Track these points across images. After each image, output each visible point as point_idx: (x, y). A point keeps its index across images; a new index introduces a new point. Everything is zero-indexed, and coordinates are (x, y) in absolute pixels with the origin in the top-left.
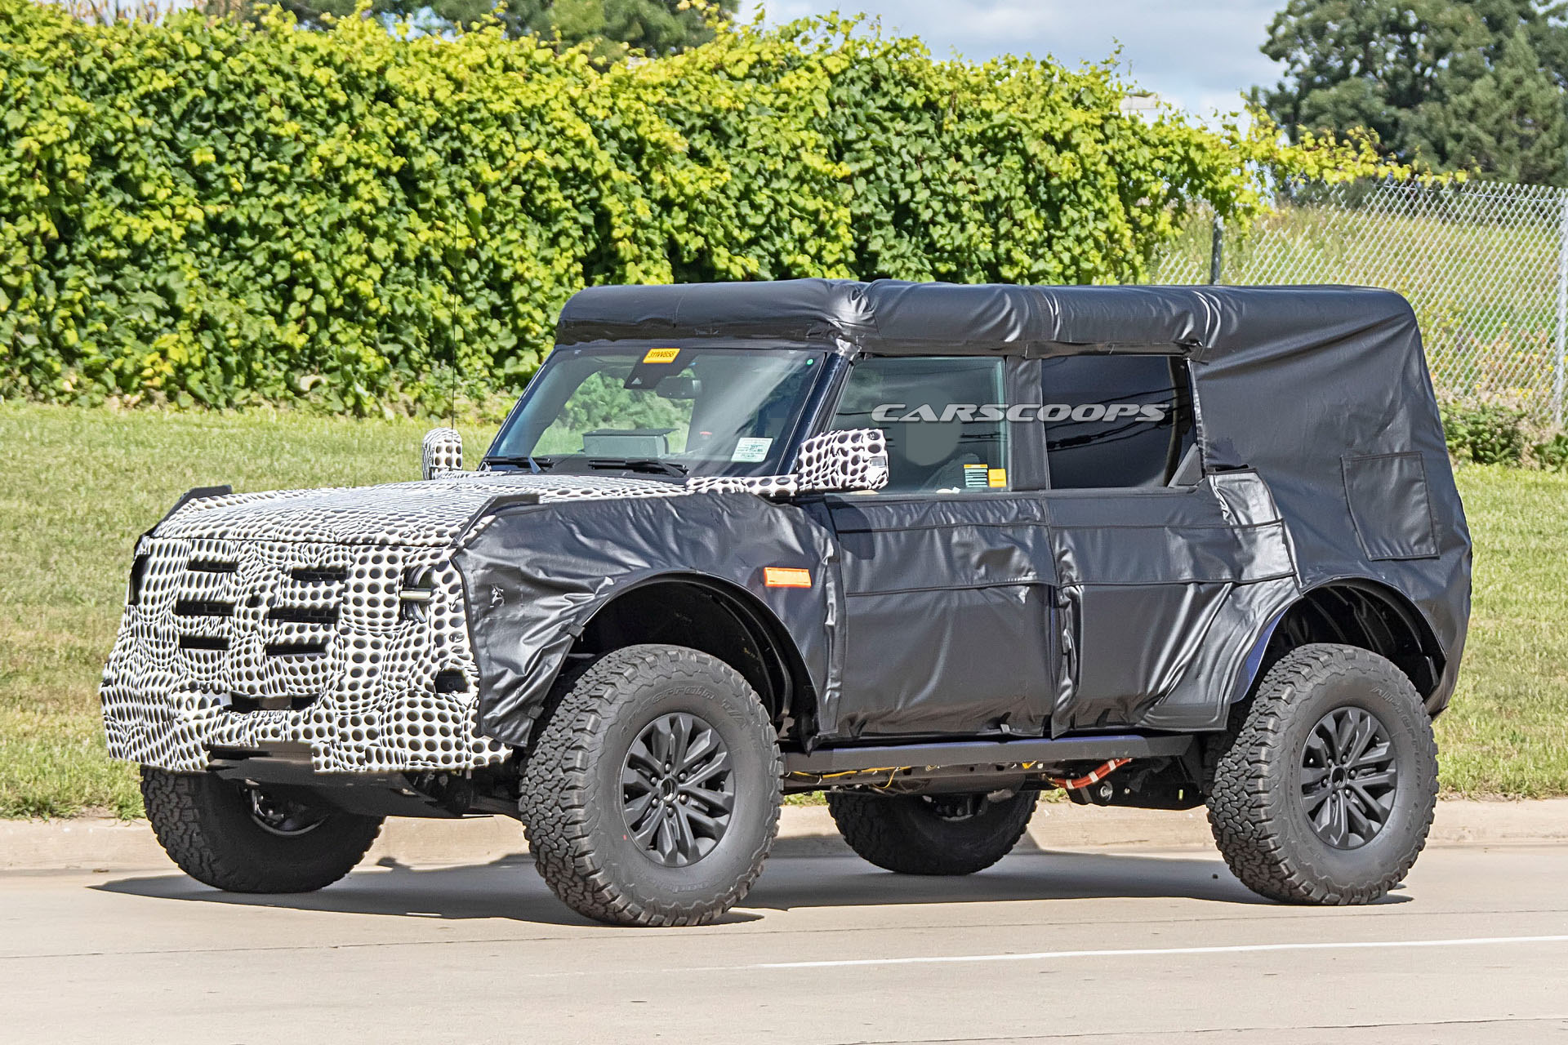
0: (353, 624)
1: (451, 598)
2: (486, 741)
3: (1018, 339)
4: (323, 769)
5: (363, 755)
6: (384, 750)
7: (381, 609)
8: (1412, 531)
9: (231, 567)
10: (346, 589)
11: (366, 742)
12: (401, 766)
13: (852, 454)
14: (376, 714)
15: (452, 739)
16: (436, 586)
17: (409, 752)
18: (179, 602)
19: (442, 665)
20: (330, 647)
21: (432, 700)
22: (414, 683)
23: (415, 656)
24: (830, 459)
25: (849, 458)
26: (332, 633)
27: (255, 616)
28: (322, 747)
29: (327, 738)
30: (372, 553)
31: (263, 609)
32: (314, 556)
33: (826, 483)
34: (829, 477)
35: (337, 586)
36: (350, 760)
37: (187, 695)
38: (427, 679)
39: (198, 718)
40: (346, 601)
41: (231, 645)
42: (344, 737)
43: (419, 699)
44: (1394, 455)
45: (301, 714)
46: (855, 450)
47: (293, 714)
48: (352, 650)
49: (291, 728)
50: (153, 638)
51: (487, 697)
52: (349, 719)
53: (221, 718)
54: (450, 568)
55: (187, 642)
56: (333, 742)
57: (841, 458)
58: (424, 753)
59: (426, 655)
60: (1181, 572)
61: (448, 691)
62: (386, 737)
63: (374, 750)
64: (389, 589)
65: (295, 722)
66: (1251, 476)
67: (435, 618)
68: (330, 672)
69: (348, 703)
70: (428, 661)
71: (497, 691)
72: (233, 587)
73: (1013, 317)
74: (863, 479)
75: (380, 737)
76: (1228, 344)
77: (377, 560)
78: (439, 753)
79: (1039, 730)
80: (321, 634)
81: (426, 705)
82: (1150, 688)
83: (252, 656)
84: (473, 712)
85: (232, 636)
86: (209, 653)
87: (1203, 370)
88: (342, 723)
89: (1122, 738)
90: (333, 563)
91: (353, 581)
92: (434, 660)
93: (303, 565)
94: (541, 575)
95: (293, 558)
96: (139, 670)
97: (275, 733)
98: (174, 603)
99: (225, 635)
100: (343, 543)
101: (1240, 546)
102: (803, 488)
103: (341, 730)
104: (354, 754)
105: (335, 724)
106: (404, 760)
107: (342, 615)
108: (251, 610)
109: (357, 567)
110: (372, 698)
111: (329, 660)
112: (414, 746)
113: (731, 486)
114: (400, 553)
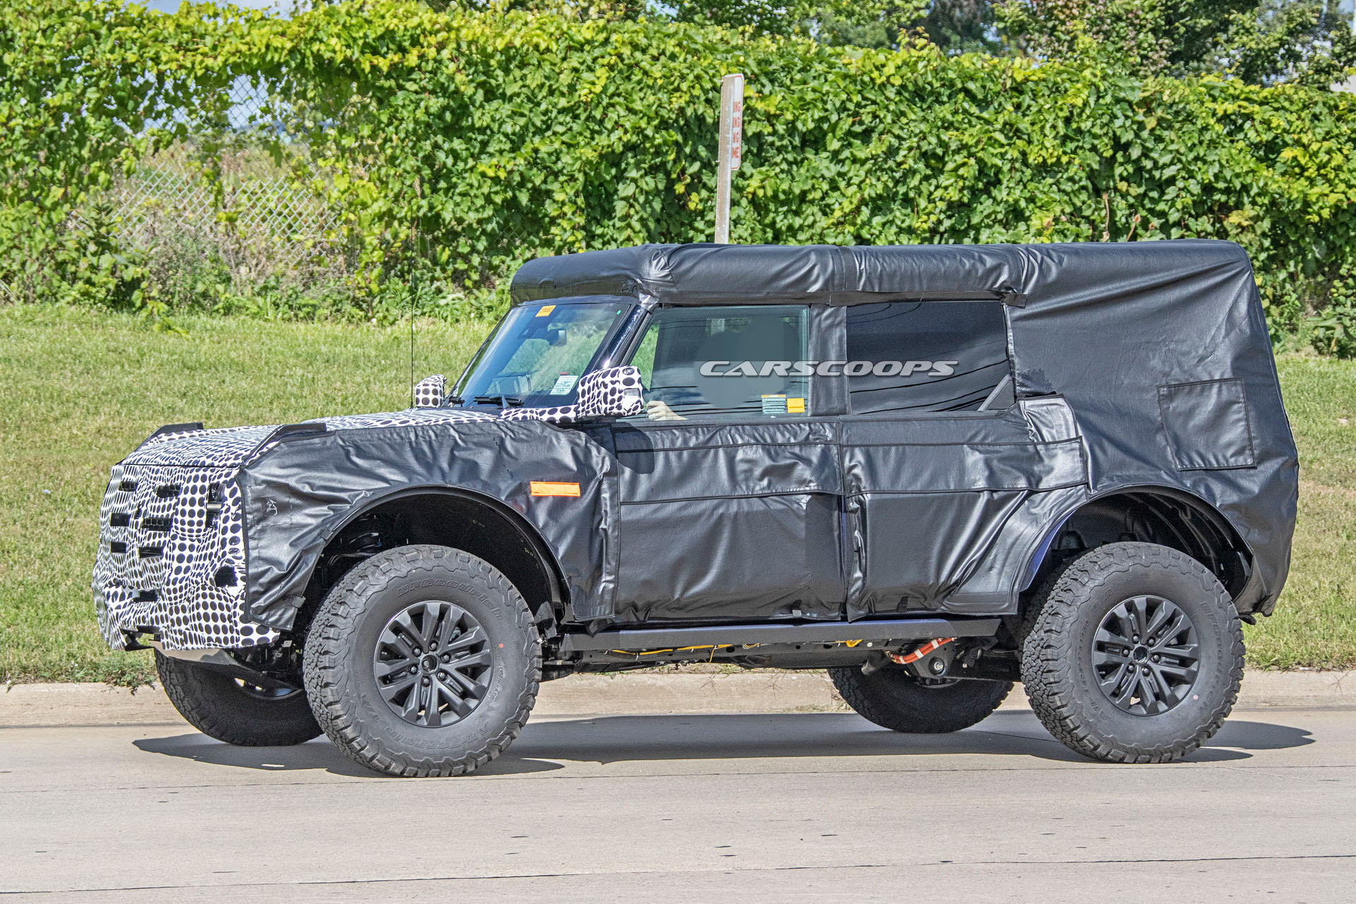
0: (180, 531)
1: (233, 509)
2: (254, 626)
3: (821, 290)
4: (166, 649)
5: (183, 637)
6: (193, 633)
7: (196, 519)
8: (1229, 445)
9: (135, 487)
10: (179, 502)
11: (183, 627)
12: (203, 646)
13: (610, 386)
14: (186, 604)
15: (228, 624)
16: (226, 499)
17: (206, 635)
18: (113, 516)
19: (222, 563)
20: (166, 550)
21: (214, 592)
22: (204, 578)
23: (210, 557)
24: (596, 391)
25: (608, 390)
26: (168, 539)
27: (137, 525)
28: (164, 631)
29: (166, 623)
30: (195, 473)
31: (141, 520)
32: (169, 477)
33: (594, 411)
34: (596, 406)
35: (175, 500)
36: (177, 642)
37: (113, 590)
38: (213, 575)
39: (118, 608)
40: (177, 512)
41: (127, 549)
42: (173, 623)
43: (208, 592)
44: (1212, 382)
46: (613, 383)
48: (177, 552)
51: (253, 589)
52: (174, 608)
53: (129, 608)
54: (235, 485)
55: (114, 547)
56: (168, 628)
58: (213, 635)
59: (216, 555)
60: (975, 481)
61: (223, 585)
62: (193, 623)
63: (188, 633)
64: (201, 502)
66: (1060, 401)
67: (223, 526)
68: (164, 570)
69: (173, 595)
70: (215, 561)
71: (261, 585)
72: (132, 502)
73: (816, 271)
74: (619, 407)
75: (190, 623)
76: (1044, 291)
77: (197, 479)
78: (222, 635)
79: (835, 614)
80: (162, 539)
81: (212, 596)
82: (943, 578)
83: (135, 558)
84: (240, 602)
86: (121, 555)
87: (1018, 313)
88: (171, 612)
89: (925, 621)
90: (176, 482)
91: (182, 496)
92: (219, 560)
93: (163, 484)
94: (307, 489)
95: (160, 479)
97: (144, 619)
99: (126, 541)
100: (184, 466)
101: (1041, 460)
102: (580, 415)
103: (171, 617)
104: (179, 637)
105: (168, 612)
106: (204, 641)
107: (174, 524)
108: (136, 521)
109: (186, 485)
110: (184, 591)
111: (165, 561)
112: (208, 629)
113: (528, 415)
114: (209, 473)
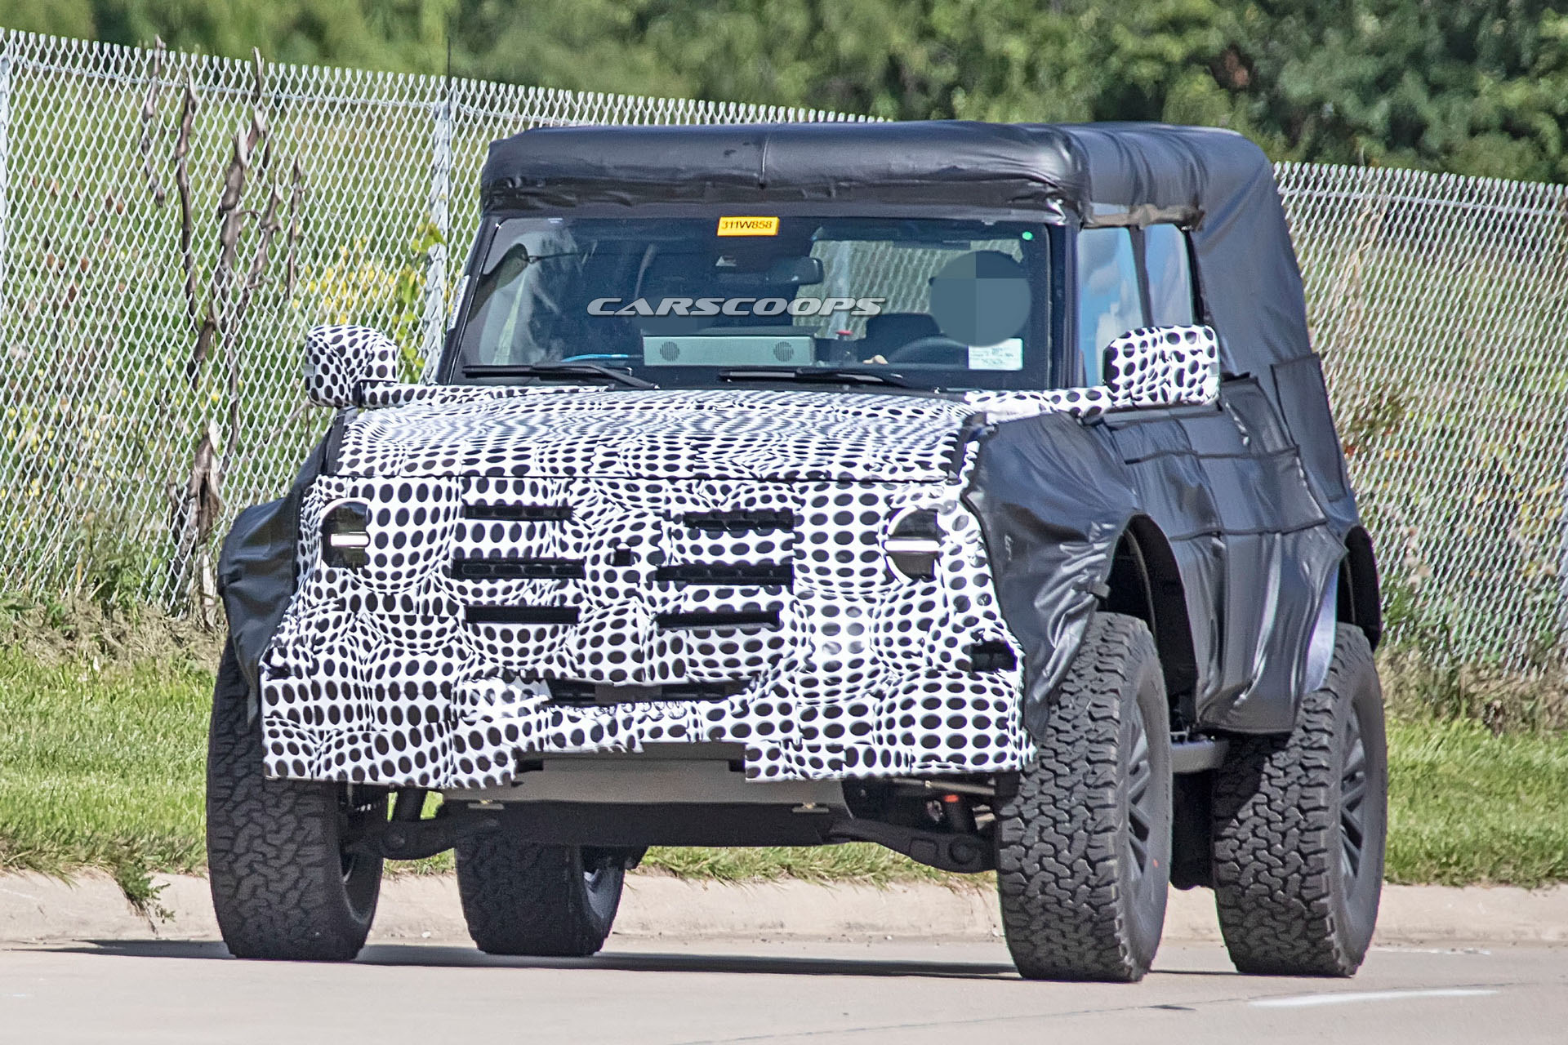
0: (816, 584)
1: (968, 549)
2: (1024, 734)
3: (1142, 202)
4: (763, 777)
5: (841, 756)
6: (878, 750)
7: (857, 565)
9: (562, 513)
10: (800, 538)
11: (848, 740)
12: (903, 769)
13: (1189, 359)
14: (870, 702)
15: (993, 732)
16: (945, 533)
17: (919, 751)
18: (456, 563)
19: (975, 635)
20: (785, 616)
21: (966, 681)
22: (936, 659)
23: (925, 625)
24: (1159, 366)
25: (1186, 365)
26: (784, 597)
27: (632, 577)
28: (765, 747)
29: (778, 735)
30: (833, 491)
31: (644, 568)
32: (719, 497)
33: (1154, 397)
34: (1157, 390)
35: (778, 537)
36: (816, 763)
37: (483, 686)
38: (957, 654)
39: (506, 715)
40: (801, 555)
41: (582, 616)
42: (810, 733)
43: (944, 680)
45: (724, 705)
46: (1194, 353)
47: (705, 707)
48: (819, 620)
49: (708, 725)
50: (399, 610)
51: (1030, 677)
52: (821, 709)
53: (548, 714)
54: (961, 510)
55: (476, 615)
56: (787, 742)
57: (1175, 365)
58: (944, 751)
59: (944, 622)
61: (992, 669)
62: (884, 732)
63: (861, 749)
64: (869, 538)
65: (716, 715)
66: (1253, 388)
67: (949, 576)
68: (786, 649)
69: (821, 689)
70: (947, 632)
71: (1035, 668)
72: (571, 540)
74: (1201, 392)
75: (875, 733)
77: (844, 500)
78: (969, 751)
80: (763, 599)
81: (955, 688)
83: (628, 631)
84: (1018, 696)
85: (584, 605)
86: (533, 628)
88: (809, 715)
90: (759, 505)
91: (807, 529)
92: (956, 629)
93: (702, 509)
95: (681, 500)
96: (361, 652)
97: (677, 731)
98: (448, 563)
99: (569, 603)
100: (773, 478)
102: (1120, 404)
103: (805, 725)
104: (825, 756)
105: (795, 717)
106: (910, 761)
107: (797, 572)
108: (621, 571)
109: (808, 511)
110: (865, 681)
111: (786, 633)
112: (931, 742)
114: (879, 490)
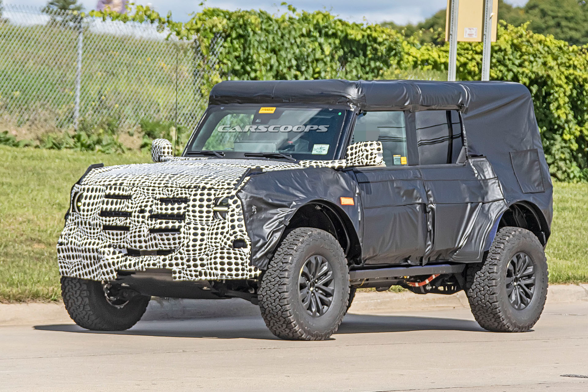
0: (192, 220)
1: (237, 210)
2: (253, 268)
3: (409, 104)
4: (177, 279)
5: (198, 273)
6: (208, 271)
7: (205, 214)
8: (535, 182)
9: (129, 197)
10: (188, 206)
11: (199, 268)
12: (215, 278)
13: (370, 152)
14: (205, 257)
15: (240, 267)
16: (230, 205)
17: (219, 272)
18: (102, 211)
19: (235, 237)
20: (182, 230)
21: (232, 251)
22: (223, 244)
23: (222, 233)
24: (361, 153)
25: (369, 153)
26: (183, 224)
27: (143, 217)
28: (177, 270)
29: (180, 266)
30: (199, 192)
31: (147, 214)
32: (170, 193)
33: (359, 163)
34: (360, 161)
35: (183, 205)
36: (191, 275)
37: (107, 250)
38: (229, 242)
39: (113, 258)
40: (188, 211)
41: (131, 229)
42: (189, 266)
43: (225, 251)
44: (527, 151)
45: (167, 257)
46: (372, 150)
47: (162, 257)
48: (192, 231)
49: (162, 263)
50: (88, 226)
51: (254, 250)
52: (191, 259)
53: (124, 259)
54: (236, 198)
55: (106, 228)
56: (183, 269)
57: (365, 153)
58: (226, 272)
59: (227, 233)
60: (465, 198)
61: (239, 247)
62: (209, 266)
63: (203, 271)
64: (208, 206)
65: (164, 260)
66: (484, 159)
67: (230, 218)
68: (182, 240)
69: (191, 252)
70: (228, 236)
71: (257, 247)
72: (130, 205)
73: (407, 96)
74: (374, 162)
75: (207, 266)
76: (473, 106)
77: (202, 194)
78: (234, 272)
79: (418, 263)
80: (177, 224)
81: (229, 253)
82: (456, 245)
83: (142, 233)
84: (249, 256)
85: (131, 225)
86: (119, 232)
87: (466, 116)
88: (188, 261)
89: (444, 265)
90: (180, 196)
91: (191, 203)
92: (231, 235)
93: (165, 197)
94: (270, 201)
95: (160, 194)
96: (79, 239)
97: (154, 265)
98: (100, 212)
99: (128, 225)
100: (184, 187)
101: (482, 188)
102: (349, 165)
103: (187, 263)
104: (193, 273)
105: (185, 261)
106: (217, 275)
107: (187, 217)
108: (141, 215)
109: (192, 198)
110: (203, 250)
111: (182, 235)
112: (222, 270)
113: (319, 164)
114: (212, 192)
